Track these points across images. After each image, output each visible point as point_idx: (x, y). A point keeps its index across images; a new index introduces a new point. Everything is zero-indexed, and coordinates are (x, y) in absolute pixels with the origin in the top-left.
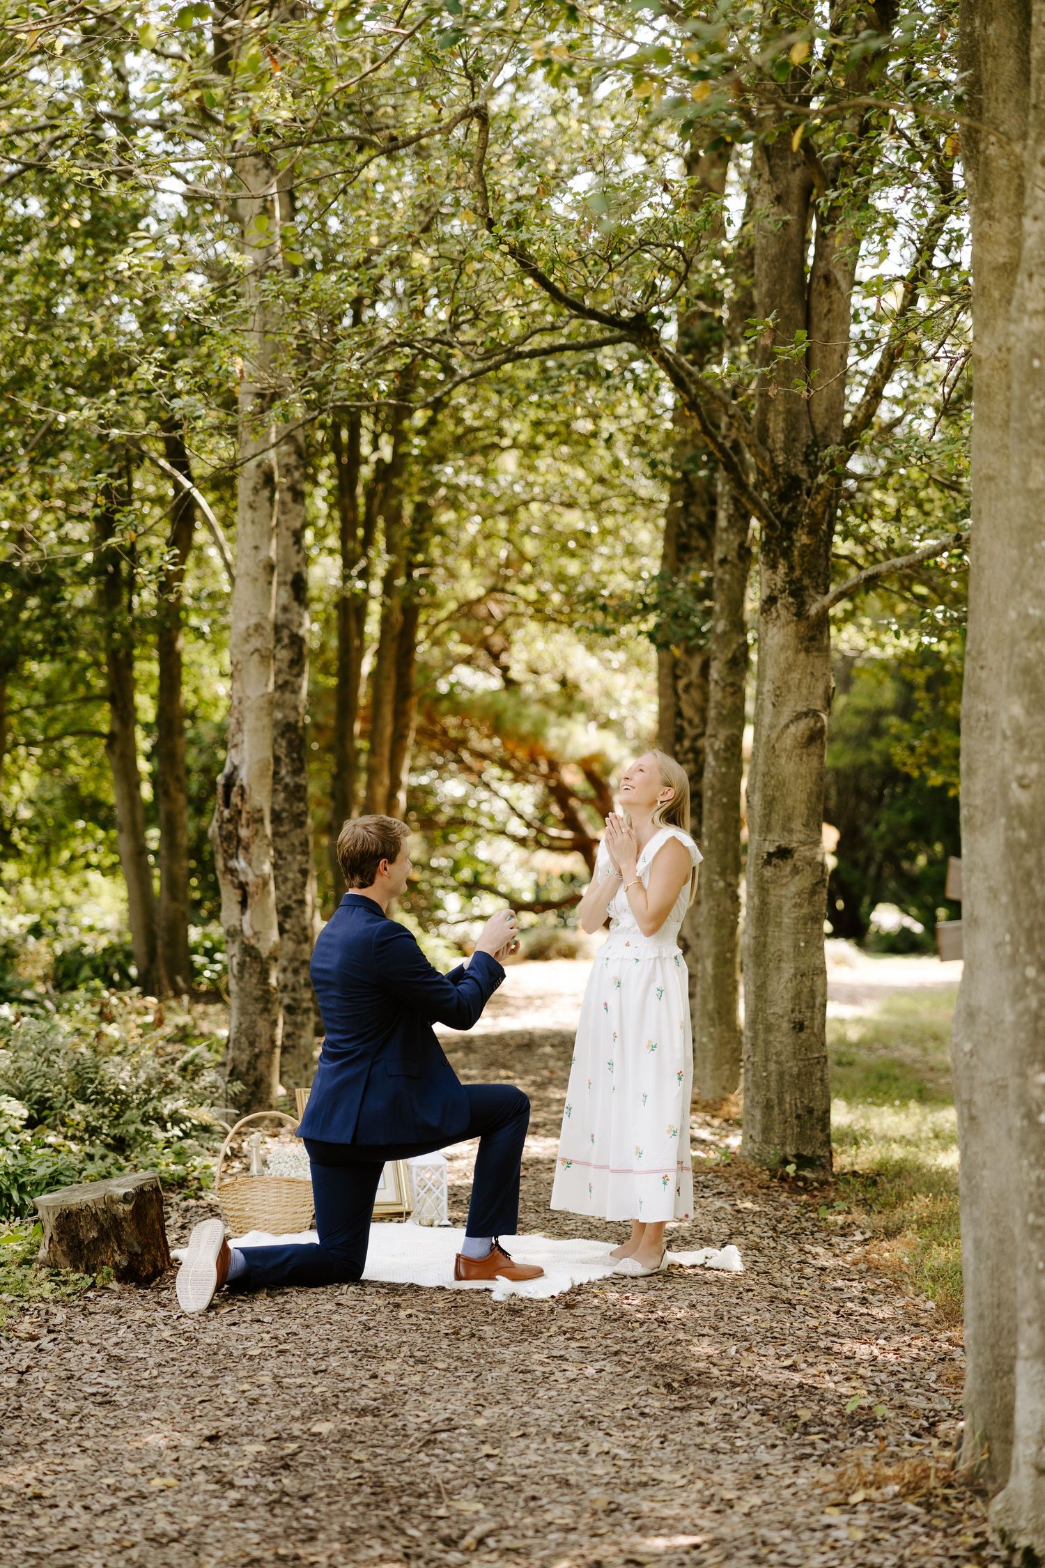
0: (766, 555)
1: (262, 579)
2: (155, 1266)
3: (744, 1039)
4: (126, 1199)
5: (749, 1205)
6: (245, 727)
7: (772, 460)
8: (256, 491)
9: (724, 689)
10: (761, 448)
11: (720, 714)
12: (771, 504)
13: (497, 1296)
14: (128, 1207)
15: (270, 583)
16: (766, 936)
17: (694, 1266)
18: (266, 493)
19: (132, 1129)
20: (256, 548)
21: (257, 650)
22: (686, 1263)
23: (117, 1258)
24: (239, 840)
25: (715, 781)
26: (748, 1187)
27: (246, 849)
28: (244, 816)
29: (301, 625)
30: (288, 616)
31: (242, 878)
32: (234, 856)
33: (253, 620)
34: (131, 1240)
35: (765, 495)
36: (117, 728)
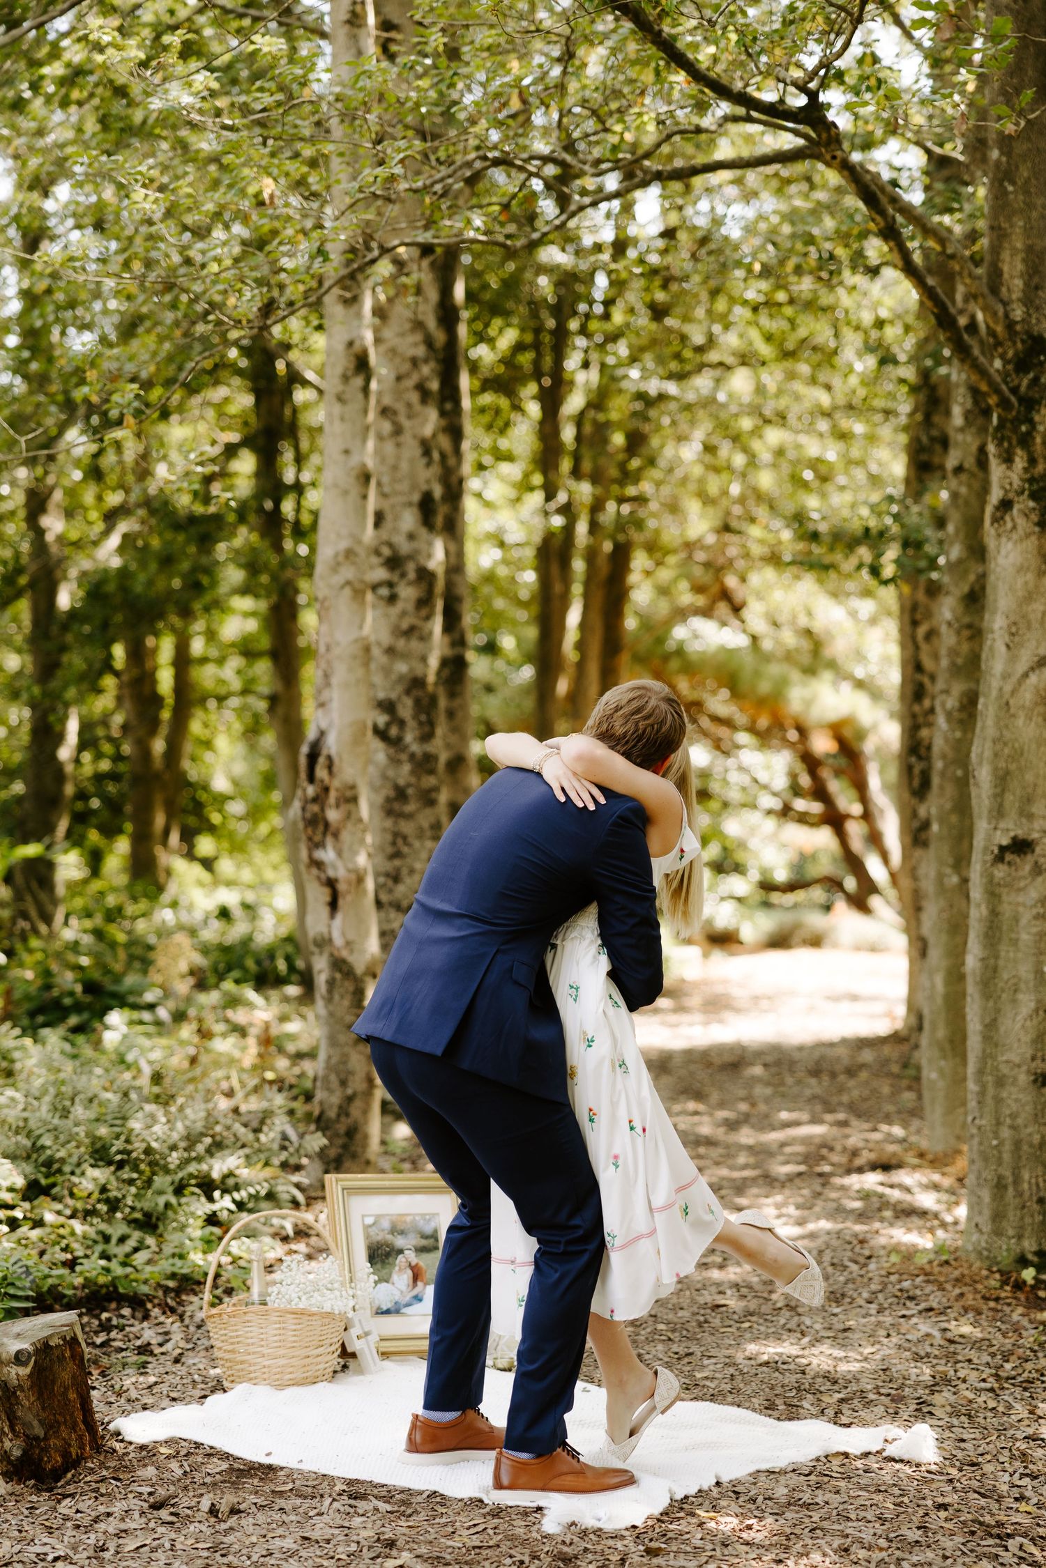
0: (999, 445)
1: (355, 492)
2: (66, 1454)
3: (969, 1096)
4: (19, 1359)
5: (966, 1329)
6: (335, 680)
7: (1007, 315)
8: (345, 378)
9: (958, 633)
10: (991, 300)
11: (953, 664)
12: (1005, 375)
13: (550, 1525)
14: (24, 1371)
15: (365, 497)
16: (997, 957)
17: (867, 1454)
18: (358, 381)
20: (347, 452)
21: (348, 583)
22: (855, 1450)
23: (7, 1444)
24: (327, 825)
25: (947, 750)
26: (970, 1300)
27: (336, 835)
28: (333, 795)
29: (429, 556)
30: (415, 545)
31: (331, 873)
32: (320, 845)
33: (344, 545)
34: (30, 1417)
35: (998, 364)
36: (279, 687)
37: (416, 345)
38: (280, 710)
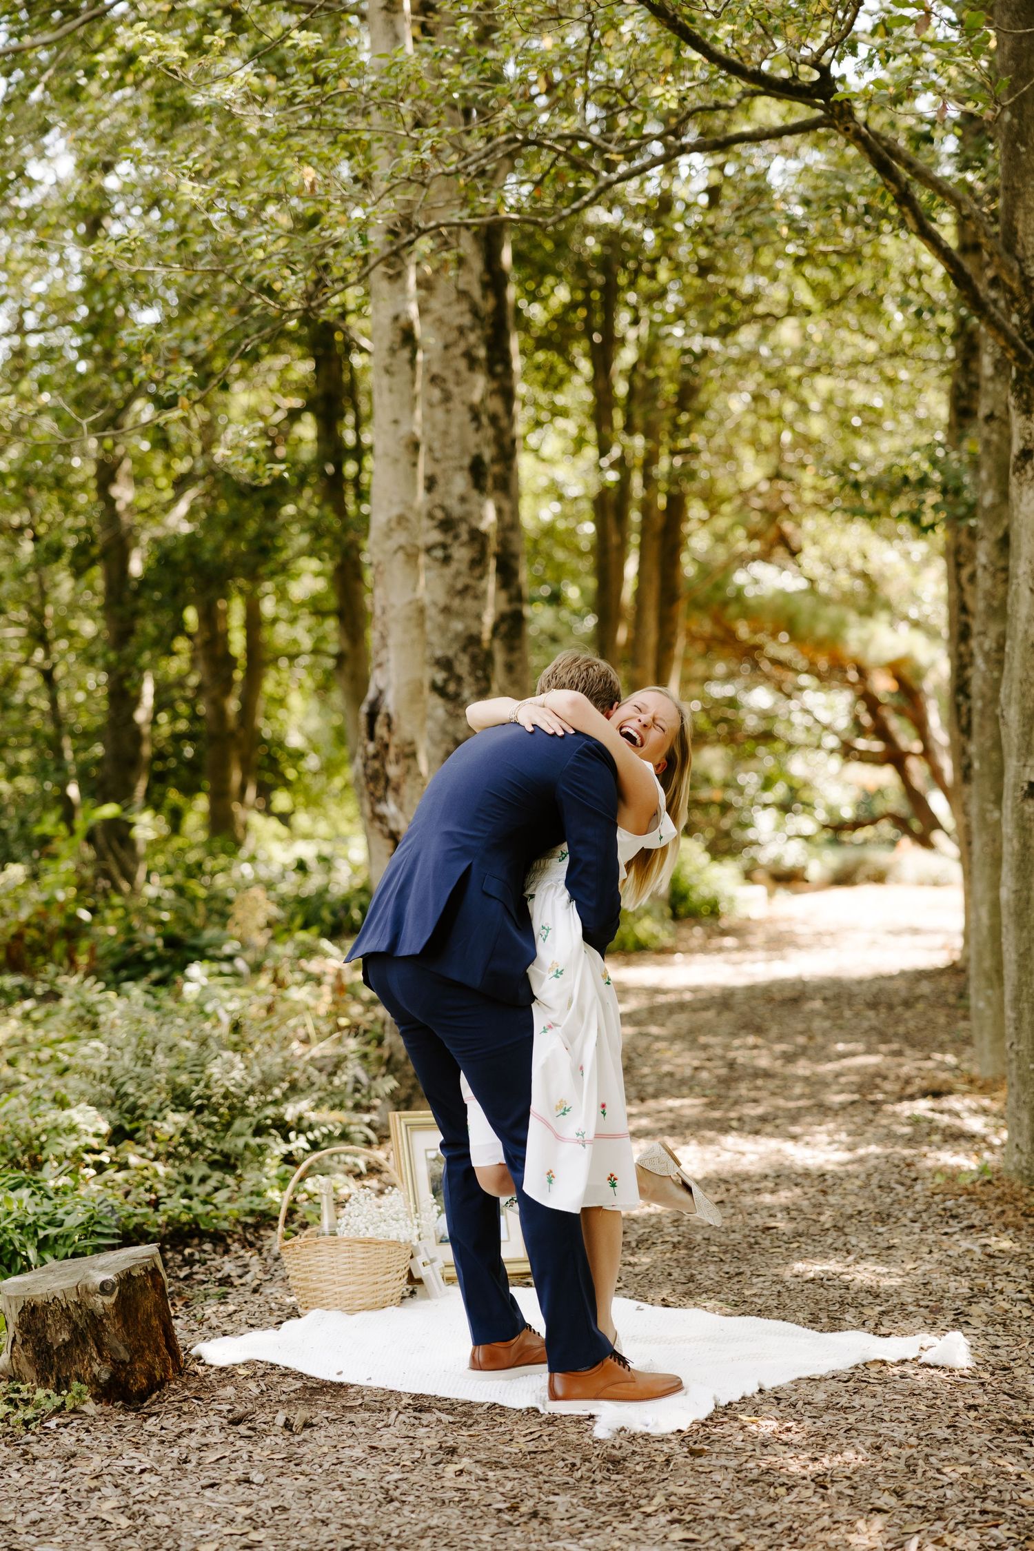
0: (1018, 397)
1: (405, 459)
2: (151, 1377)
3: (1007, 1022)
4: (104, 1289)
5: (1006, 1244)
6: (391, 641)
7: (1022, 272)
8: (393, 351)
9: (994, 576)
10: (1006, 257)
11: (990, 606)
12: (1022, 329)
13: (601, 1431)
14: (110, 1300)
15: (415, 465)
16: (1029, 889)
17: (903, 1362)
18: (405, 354)
19: (240, 1142)
20: (396, 422)
21: (401, 548)
22: (891, 1358)
23: (96, 1369)
24: (388, 780)
25: (986, 689)
26: (1010, 1217)
27: (397, 790)
28: (392, 751)
29: (481, 517)
30: (467, 507)
31: (393, 826)
32: (382, 799)
33: (395, 511)
34: (115, 1343)
35: (1015, 319)
36: (346, 645)
37: (462, 314)
38: (347, 668)
